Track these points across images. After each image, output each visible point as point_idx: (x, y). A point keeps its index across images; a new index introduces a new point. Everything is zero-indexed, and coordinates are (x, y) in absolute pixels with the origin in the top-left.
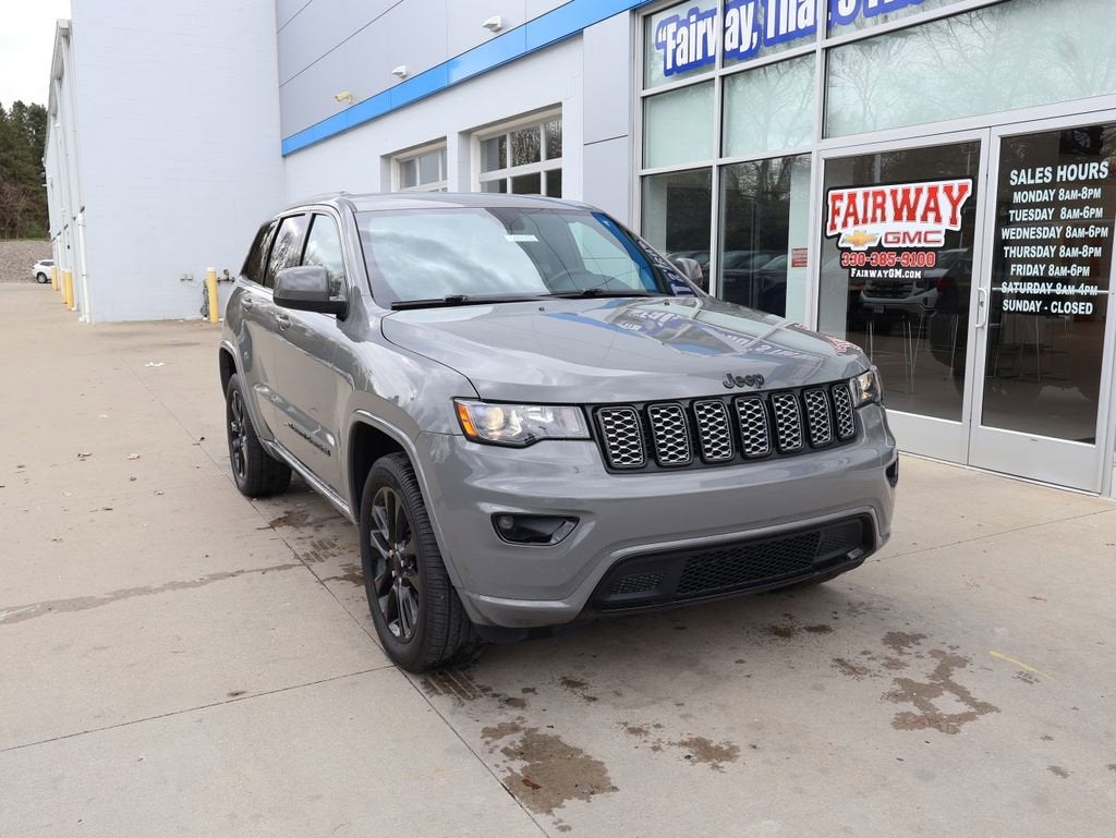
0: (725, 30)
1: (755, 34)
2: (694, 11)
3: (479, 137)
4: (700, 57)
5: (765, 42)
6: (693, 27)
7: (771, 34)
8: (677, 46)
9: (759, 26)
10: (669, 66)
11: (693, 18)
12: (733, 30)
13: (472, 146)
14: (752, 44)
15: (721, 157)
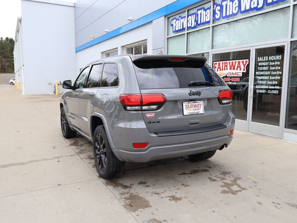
0: (188, 21)
1: (195, 23)
3: (126, 48)
4: (182, 28)
5: (198, 25)
6: (180, 20)
7: (199, 23)
8: (176, 25)
9: (196, 20)
10: (174, 30)
11: (180, 18)
12: (190, 21)
14: (194, 25)
15: (187, 53)
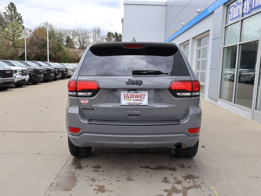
0: (243, 7)
1: (250, 8)
2: (237, 3)
3: (197, 39)
4: (238, 15)
5: (252, 9)
6: (237, 7)
7: (253, 7)
8: (233, 13)
9: (251, 5)
10: (231, 18)
11: (237, 5)
12: (245, 7)
13: (195, 42)
14: (249, 10)
15: (240, 42)
